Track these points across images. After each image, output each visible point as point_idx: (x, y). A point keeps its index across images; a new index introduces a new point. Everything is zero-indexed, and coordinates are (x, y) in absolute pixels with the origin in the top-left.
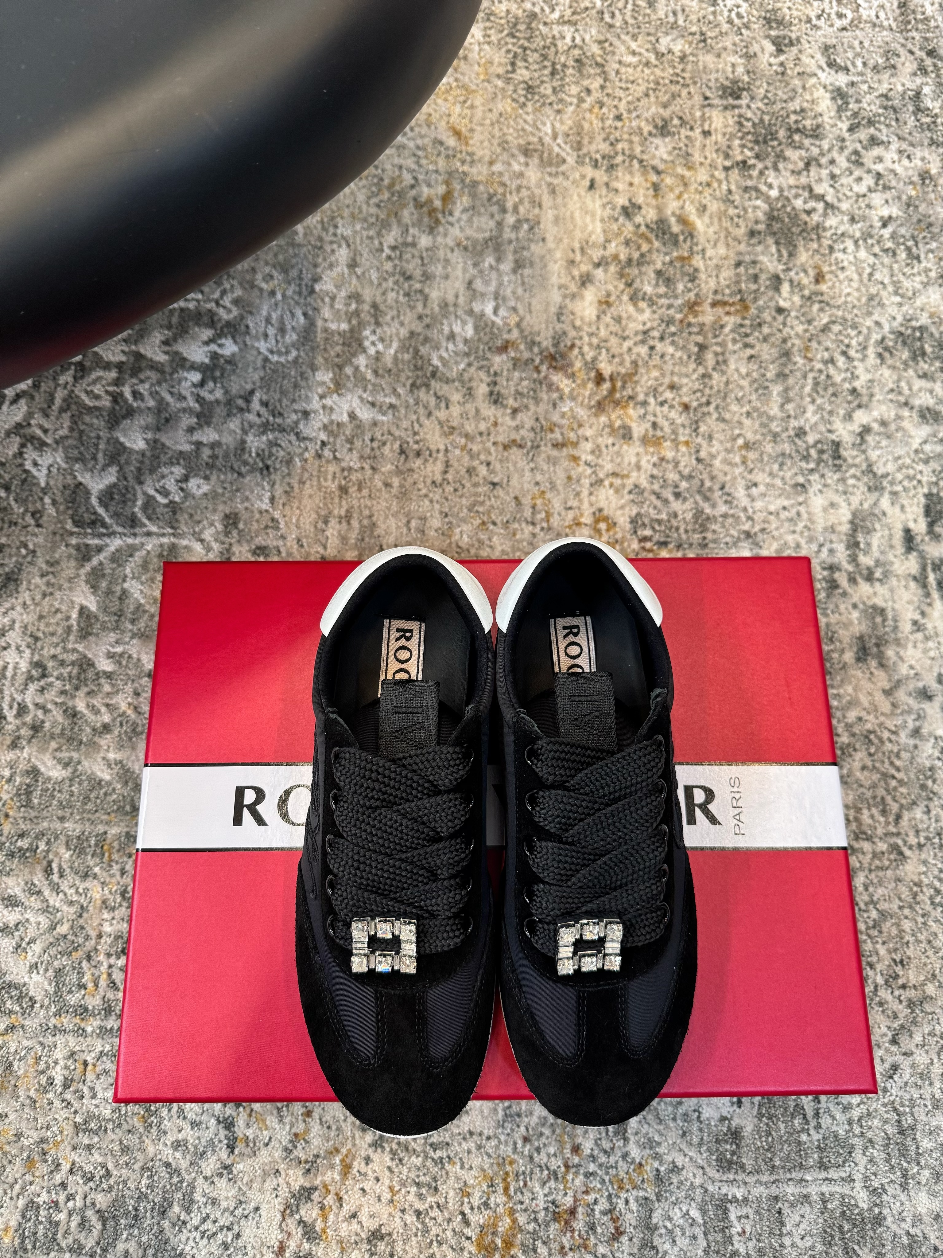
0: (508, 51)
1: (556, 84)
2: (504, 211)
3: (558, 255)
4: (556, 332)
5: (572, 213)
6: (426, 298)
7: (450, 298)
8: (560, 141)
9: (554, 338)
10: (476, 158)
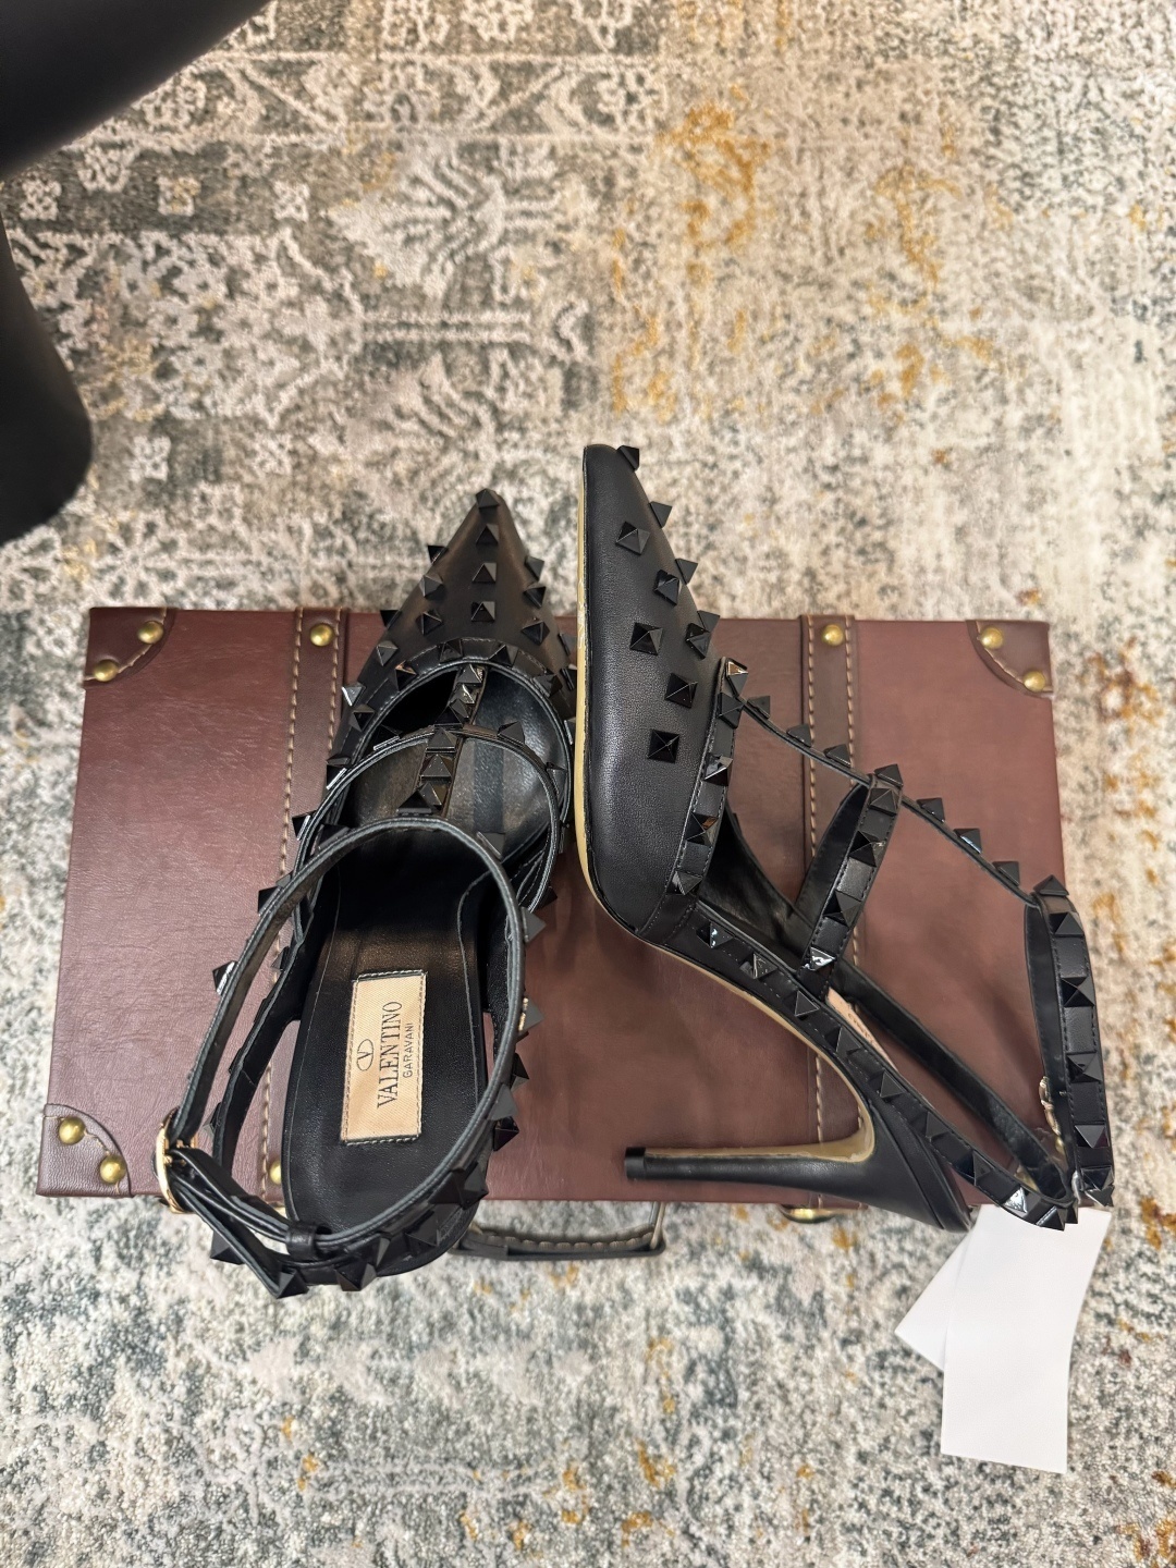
0: (985, 109)
1: (1069, 169)
2: (1004, 400)
3: (1095, 478)
4: (1103, 617)
5: (1111, 404)
6: (891, 559)
7: (929, 560)
8: (1082, 272)
9: (1101, 626)
10: (947, 305)
